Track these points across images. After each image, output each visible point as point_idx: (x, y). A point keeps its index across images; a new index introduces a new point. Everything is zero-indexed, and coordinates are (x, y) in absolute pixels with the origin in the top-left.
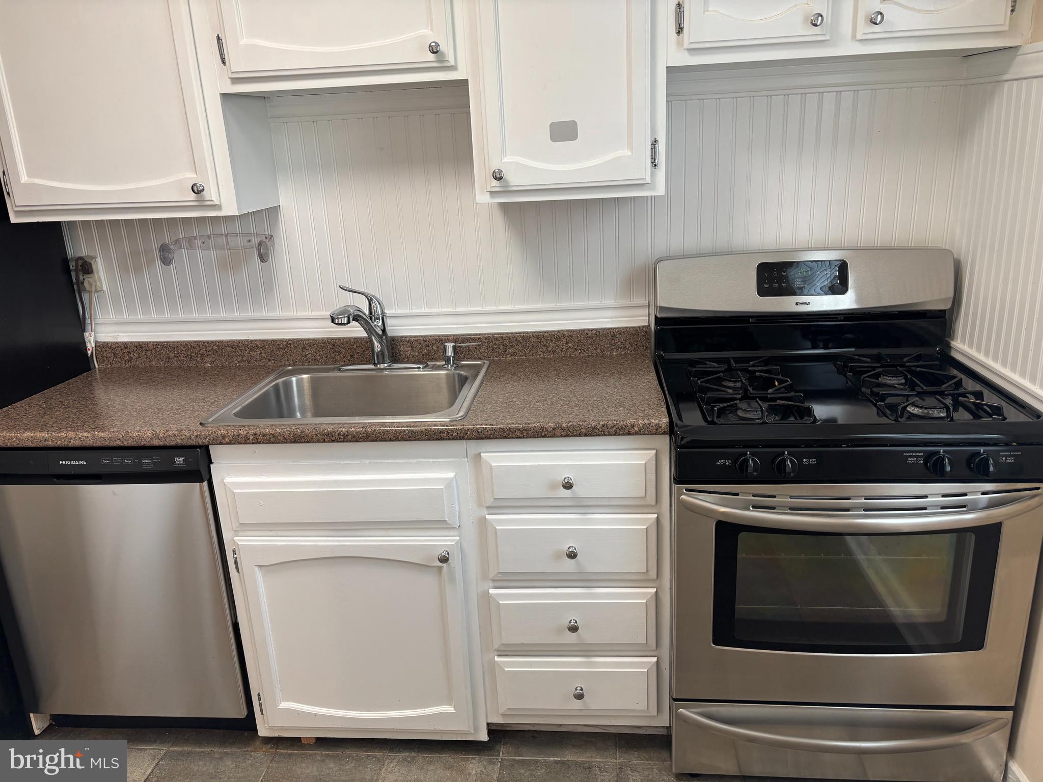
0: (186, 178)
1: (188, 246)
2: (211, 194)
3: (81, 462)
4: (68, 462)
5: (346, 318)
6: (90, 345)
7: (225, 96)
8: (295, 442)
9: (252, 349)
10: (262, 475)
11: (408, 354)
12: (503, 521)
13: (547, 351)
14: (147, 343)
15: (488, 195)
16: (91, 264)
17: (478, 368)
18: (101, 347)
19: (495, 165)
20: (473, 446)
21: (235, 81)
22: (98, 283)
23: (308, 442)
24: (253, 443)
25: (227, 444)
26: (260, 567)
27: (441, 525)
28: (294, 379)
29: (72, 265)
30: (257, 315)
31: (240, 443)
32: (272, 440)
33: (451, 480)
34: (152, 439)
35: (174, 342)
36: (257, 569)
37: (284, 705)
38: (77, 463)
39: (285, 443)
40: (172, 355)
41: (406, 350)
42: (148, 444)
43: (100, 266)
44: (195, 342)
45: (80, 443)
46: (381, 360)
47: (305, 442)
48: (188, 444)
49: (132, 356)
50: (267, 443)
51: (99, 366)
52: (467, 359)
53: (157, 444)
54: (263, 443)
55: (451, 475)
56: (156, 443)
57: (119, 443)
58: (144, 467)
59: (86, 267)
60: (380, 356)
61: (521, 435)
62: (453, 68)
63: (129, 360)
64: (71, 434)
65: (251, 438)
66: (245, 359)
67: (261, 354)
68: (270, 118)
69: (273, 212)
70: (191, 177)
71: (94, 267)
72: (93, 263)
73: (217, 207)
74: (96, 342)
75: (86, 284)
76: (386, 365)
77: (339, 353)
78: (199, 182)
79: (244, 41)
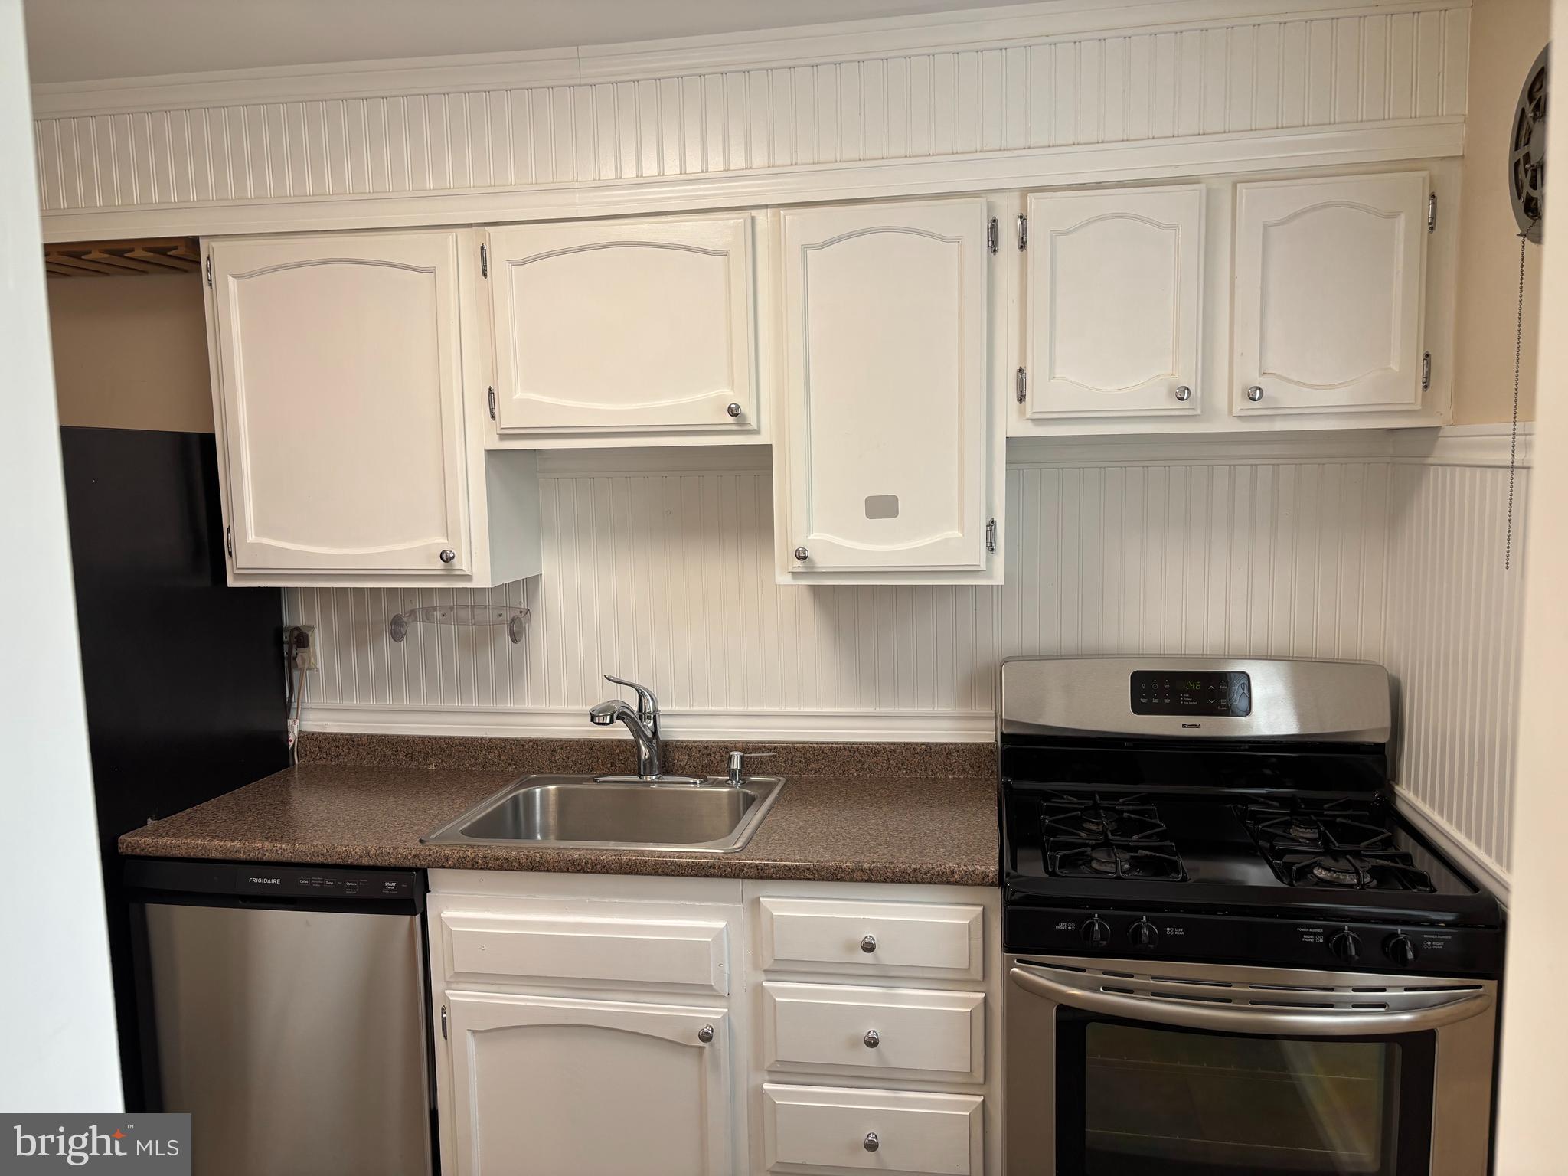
0: (434, 544)
1: (425, 619)
2: (462, 563)
3: (275, 881)
4: (259, 881)
5: (608, 717)
6: (293, 736)
7: (490, 454)
8: (531, 870)
9: (489, 750)
10: (488, 911)
11: (683, 765)
12: (786, 991)
13: (862, 769)
14: (360, 736)
15: (790, 575)
16: (308, 635)
17: (770, 786)
18: (305, 737)
19: (799, 543)
20: (750, 888)
21: (503, 437)
22: (312, 659)
23: (548, 871)
24: (482, 869)
25: (451, 868)
26: (474, 1032)
27: (704, 991)
28: (538, 790)
29: (286, 636)
30: (500, 707)
31: (465, 868)
32: (505, 865)
33: (721, 931)
34: (361, 856)
35: (393, 736)
36: (469, 1035)
38: (269, 881)
39: (521, 870)
40: (388, 752)
41: (681, 759)
42: (355, 863)
43: (317, 641)
44: (420, 737)
45: (277, 857)
46: (648, 771)
47: (544, 871)
48: (404, 865)
50: (498, 870)
51: (299, 761)
52: (759, 775)
53: (367, 864)
54: (495, 869)
55: (721, 924)
56: (365, 861)
57: (321, 859)
58: (348, 891)
59: (302, 639)
60: (648, 765)
61: (811, 877)
62: (756, 432)
64: (268, 845)
65: (480, 862)
66: (479, 761)
67: (499, 756)
68: (540, 472)
69: (532, 583)
70: (440, 542)
71: (310, 639)
72: (309, 635)
73: (468, 578)
74: (300, 731)
75: (299, 660)
76: (654, 777)
77: (597, 759)
78: (449, 548)
79: (519, 395)
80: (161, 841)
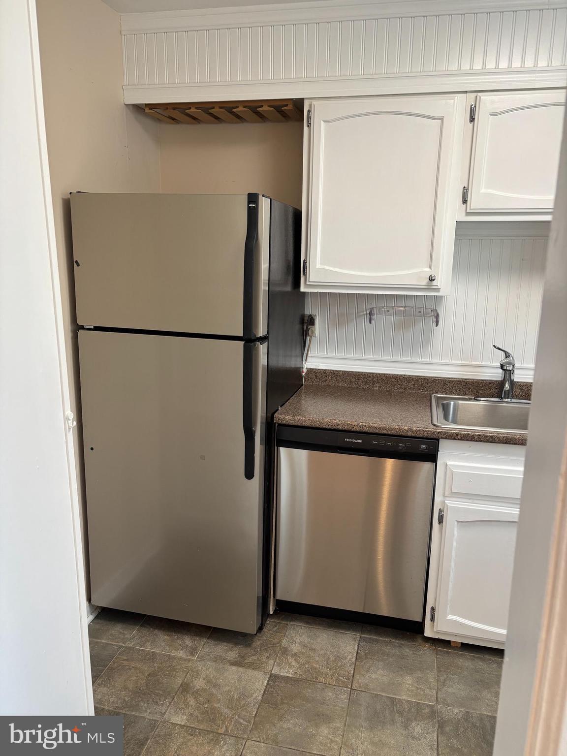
0: (423, 271)
2: (438, 282)
3: (359, 441)
4: (351, 440)
6: (305, 370)
7: (459, 223)
8: (505, 443)
9: (409, 381)
10: (473, 462)
11: (517, 394)
14: (339, 371)
16: (314, 319)
18: (310, 371)
22: (315, 331)
23: (515, 444)
24: (477, 441)
25: (459, 439)
26: (458, 522)
28: (452, 403)
29: (306, 319)
30: (414, 359)
31: (467, 440)
32: (491, 440)
34: (407, 431)
35: (356, 372)
36: (456, 523)
37: (450, 617)
38: (356, 441)
39: (499, 443)
40: (353, 380)
41: (517, 390)
42: (404, 435)
43: (317, 321)
44: (371, 373)
46: (507, 396)
47: (513, 444)
48: (432, 437)
49: (327, 378)
50: (486, 442)
51: (305, 383)
53: (410, 435)
54: (484, 442)
56: (410, 434)
57: (385, 432)
58: (400, 448)
59: (311, 321)
60: (507, 394)
63: (325, 381)
65: (476, 437)
66: (403, 387)
67: (414, 385)
70: (431, 271)
73: (438, 290)
74: (308, 368)
75: (310, 332)
76: (509, 400)
77: (469, 389)
78: (433, 274)
79: (483, 191)
80: (297, 418)
